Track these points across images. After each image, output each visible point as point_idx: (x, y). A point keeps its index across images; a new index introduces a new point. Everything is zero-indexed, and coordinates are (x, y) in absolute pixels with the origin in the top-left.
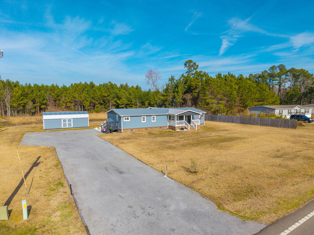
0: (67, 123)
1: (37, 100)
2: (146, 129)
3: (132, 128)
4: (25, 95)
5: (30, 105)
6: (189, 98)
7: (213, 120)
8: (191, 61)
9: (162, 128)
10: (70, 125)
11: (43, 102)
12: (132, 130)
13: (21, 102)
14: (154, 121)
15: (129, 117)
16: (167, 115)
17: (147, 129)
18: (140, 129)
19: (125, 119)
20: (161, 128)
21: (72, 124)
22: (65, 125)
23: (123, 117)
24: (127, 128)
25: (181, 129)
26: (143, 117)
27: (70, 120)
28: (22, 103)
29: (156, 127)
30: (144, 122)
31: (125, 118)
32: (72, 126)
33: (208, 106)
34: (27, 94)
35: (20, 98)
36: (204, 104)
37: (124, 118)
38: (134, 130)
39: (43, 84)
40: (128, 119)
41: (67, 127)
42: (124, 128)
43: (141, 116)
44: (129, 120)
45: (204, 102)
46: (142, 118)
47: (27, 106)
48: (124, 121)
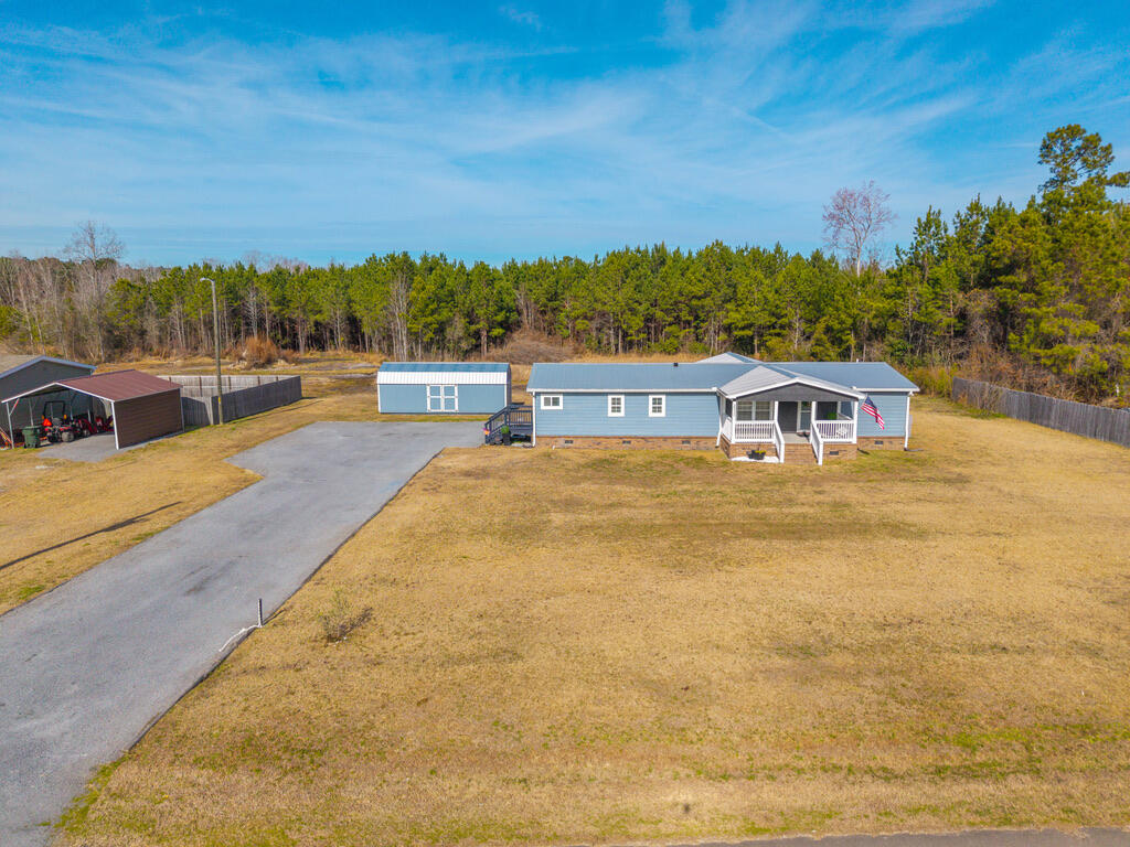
0: (442, 397)
1: (480, 312)
2: (624, 442)
3: (571, 434)
4: (445, 297)
5: (457, 329)
6: (979, 310)
7: (1037, 417)
8: (1074, 132)
9: (693, 442)
10: (449, 403)
11: (495, 318)
12: (572, 442)
13: (430, 319)
14: (657, 415)
15: (561, 397)
16: (714, 393)
17: (629, 442)
18: (599, 440)
19: (547, 402)
20: (689, 442)
21: (456, 400)
22: (436, 403)
23: (538, 394)
24: (553, 434)
25: (751, 457)
26: (613, 399)
27: (449, 390)
28: (431, 324)
29: (665, 439)
30: (615, 416)
31: (545, 399)
32: (457, 408)
33: (1049, 352)
34: (452, 294)
35: (427, 305)
36: (1033, 341)
37: (542, 397)
38: (577, 443)
39: (513, 260)
40: (556, 402)
41: (443, 409)
42: (540, 433)
43: (607, 394)
44: (560, 407)
45: (1032, 330)
46: (610, 402)
47: (448, 330)
48: (543, 407)
